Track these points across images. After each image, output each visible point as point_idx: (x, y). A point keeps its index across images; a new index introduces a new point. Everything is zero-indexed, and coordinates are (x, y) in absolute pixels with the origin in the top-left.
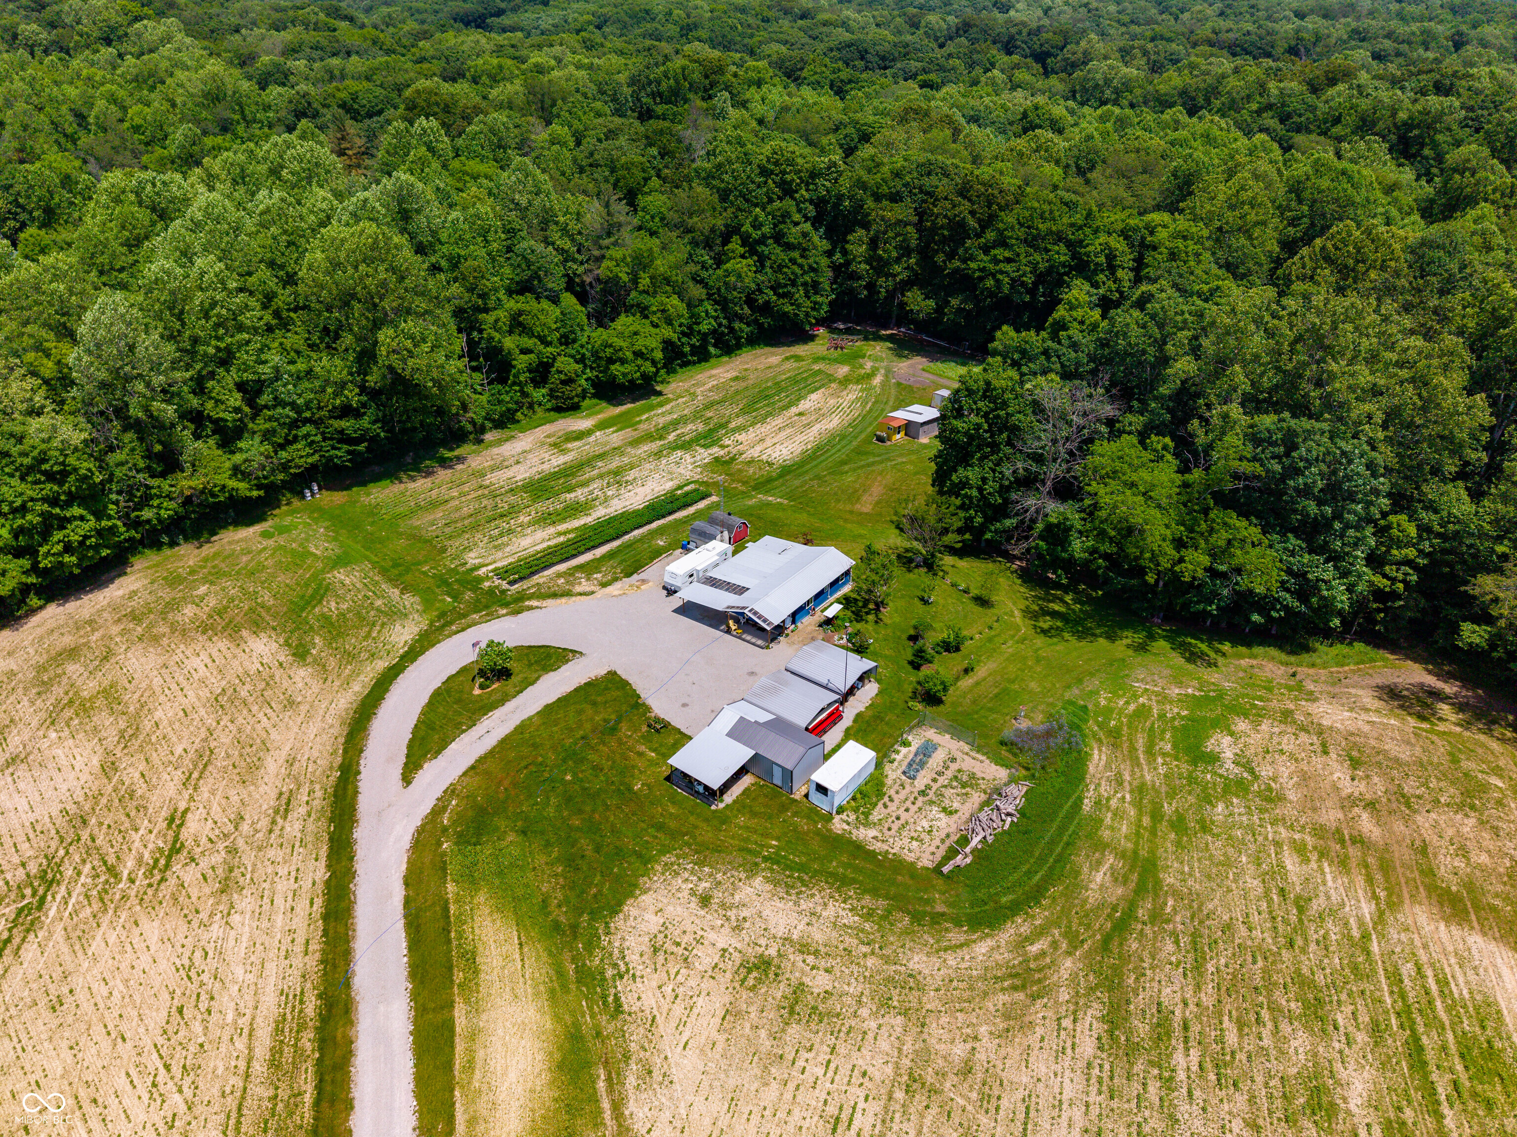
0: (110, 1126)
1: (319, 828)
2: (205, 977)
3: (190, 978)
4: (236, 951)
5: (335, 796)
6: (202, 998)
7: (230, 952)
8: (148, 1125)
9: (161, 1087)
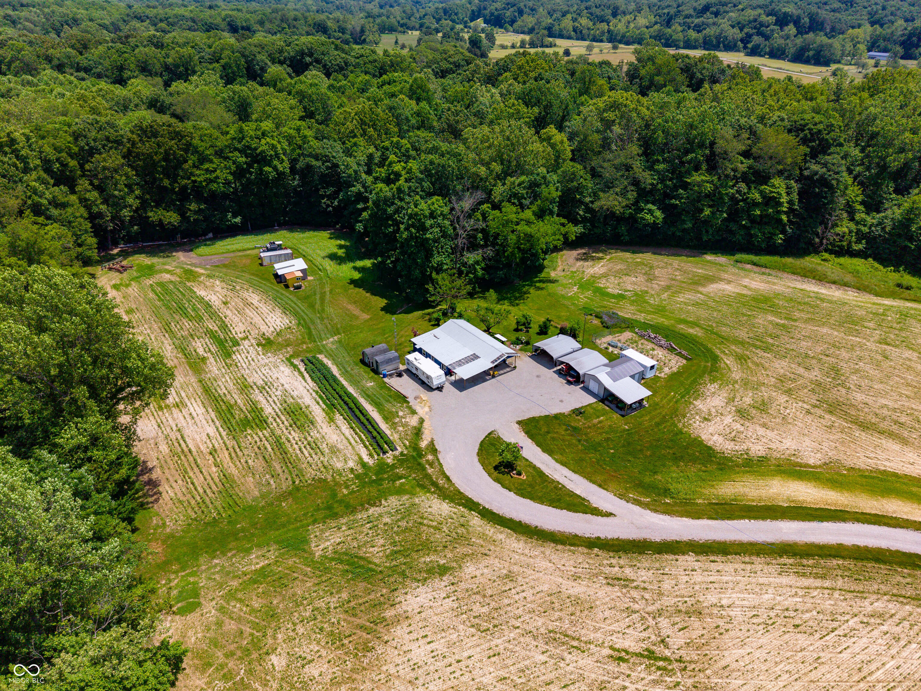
0: (873, 657)
1: (645, 561)
2: (772, 614)
3: (773, 623)
4: (752, 599)
5: (617, 551)
6: (787, 615)
7: (753, 603)
8: (869, 636)
9: (846, 632)
